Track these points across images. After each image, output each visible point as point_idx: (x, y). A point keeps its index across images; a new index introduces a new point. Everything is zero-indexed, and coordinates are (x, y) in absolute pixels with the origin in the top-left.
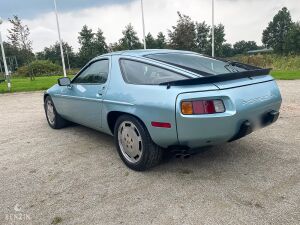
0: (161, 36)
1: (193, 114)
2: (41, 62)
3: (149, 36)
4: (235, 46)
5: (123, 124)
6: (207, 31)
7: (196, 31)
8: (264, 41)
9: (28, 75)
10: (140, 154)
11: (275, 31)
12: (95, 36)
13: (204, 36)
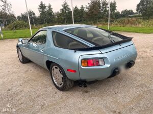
0: (82, 7)
1: (88, 66)
2: (19, 22)
3: (76, 8)
4: (122, 12)
5: (54, 67)
6: (107, 4)
7: (101, 5)
8: (137, 10)
9: (12, 29)
10: (63, 83)
11: (143, 5)
12: (47, 8)
13: (105, 8)
